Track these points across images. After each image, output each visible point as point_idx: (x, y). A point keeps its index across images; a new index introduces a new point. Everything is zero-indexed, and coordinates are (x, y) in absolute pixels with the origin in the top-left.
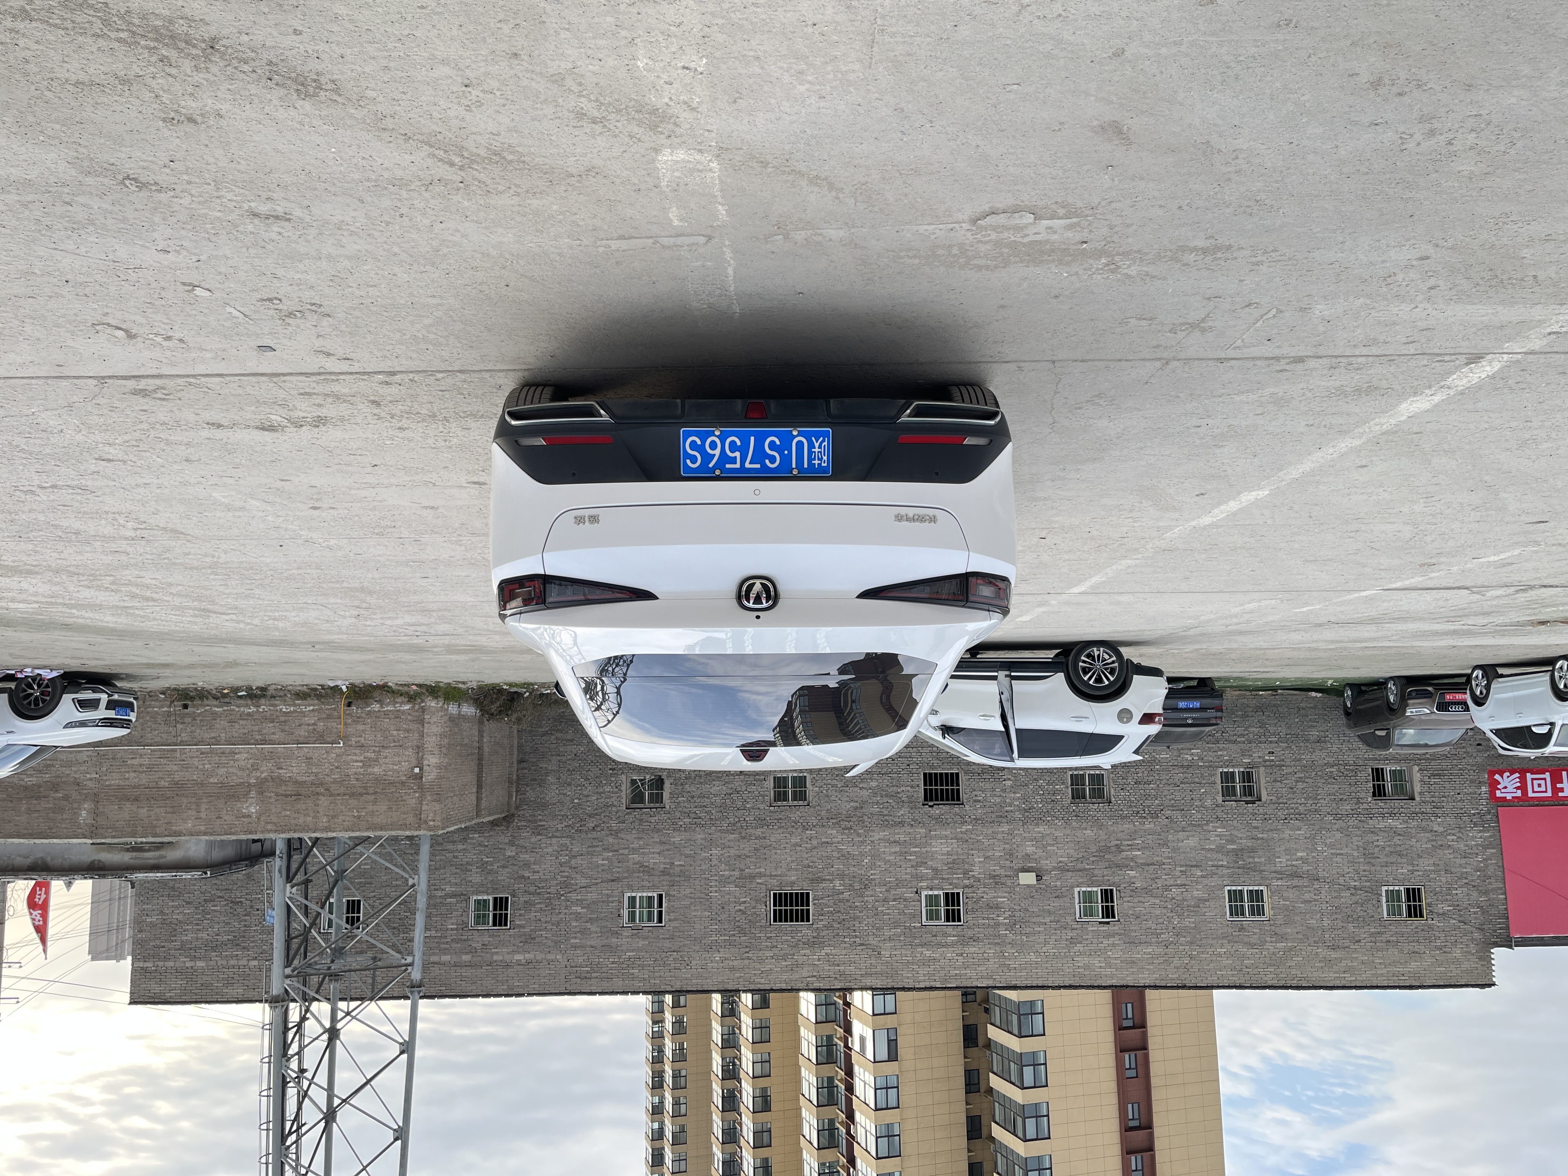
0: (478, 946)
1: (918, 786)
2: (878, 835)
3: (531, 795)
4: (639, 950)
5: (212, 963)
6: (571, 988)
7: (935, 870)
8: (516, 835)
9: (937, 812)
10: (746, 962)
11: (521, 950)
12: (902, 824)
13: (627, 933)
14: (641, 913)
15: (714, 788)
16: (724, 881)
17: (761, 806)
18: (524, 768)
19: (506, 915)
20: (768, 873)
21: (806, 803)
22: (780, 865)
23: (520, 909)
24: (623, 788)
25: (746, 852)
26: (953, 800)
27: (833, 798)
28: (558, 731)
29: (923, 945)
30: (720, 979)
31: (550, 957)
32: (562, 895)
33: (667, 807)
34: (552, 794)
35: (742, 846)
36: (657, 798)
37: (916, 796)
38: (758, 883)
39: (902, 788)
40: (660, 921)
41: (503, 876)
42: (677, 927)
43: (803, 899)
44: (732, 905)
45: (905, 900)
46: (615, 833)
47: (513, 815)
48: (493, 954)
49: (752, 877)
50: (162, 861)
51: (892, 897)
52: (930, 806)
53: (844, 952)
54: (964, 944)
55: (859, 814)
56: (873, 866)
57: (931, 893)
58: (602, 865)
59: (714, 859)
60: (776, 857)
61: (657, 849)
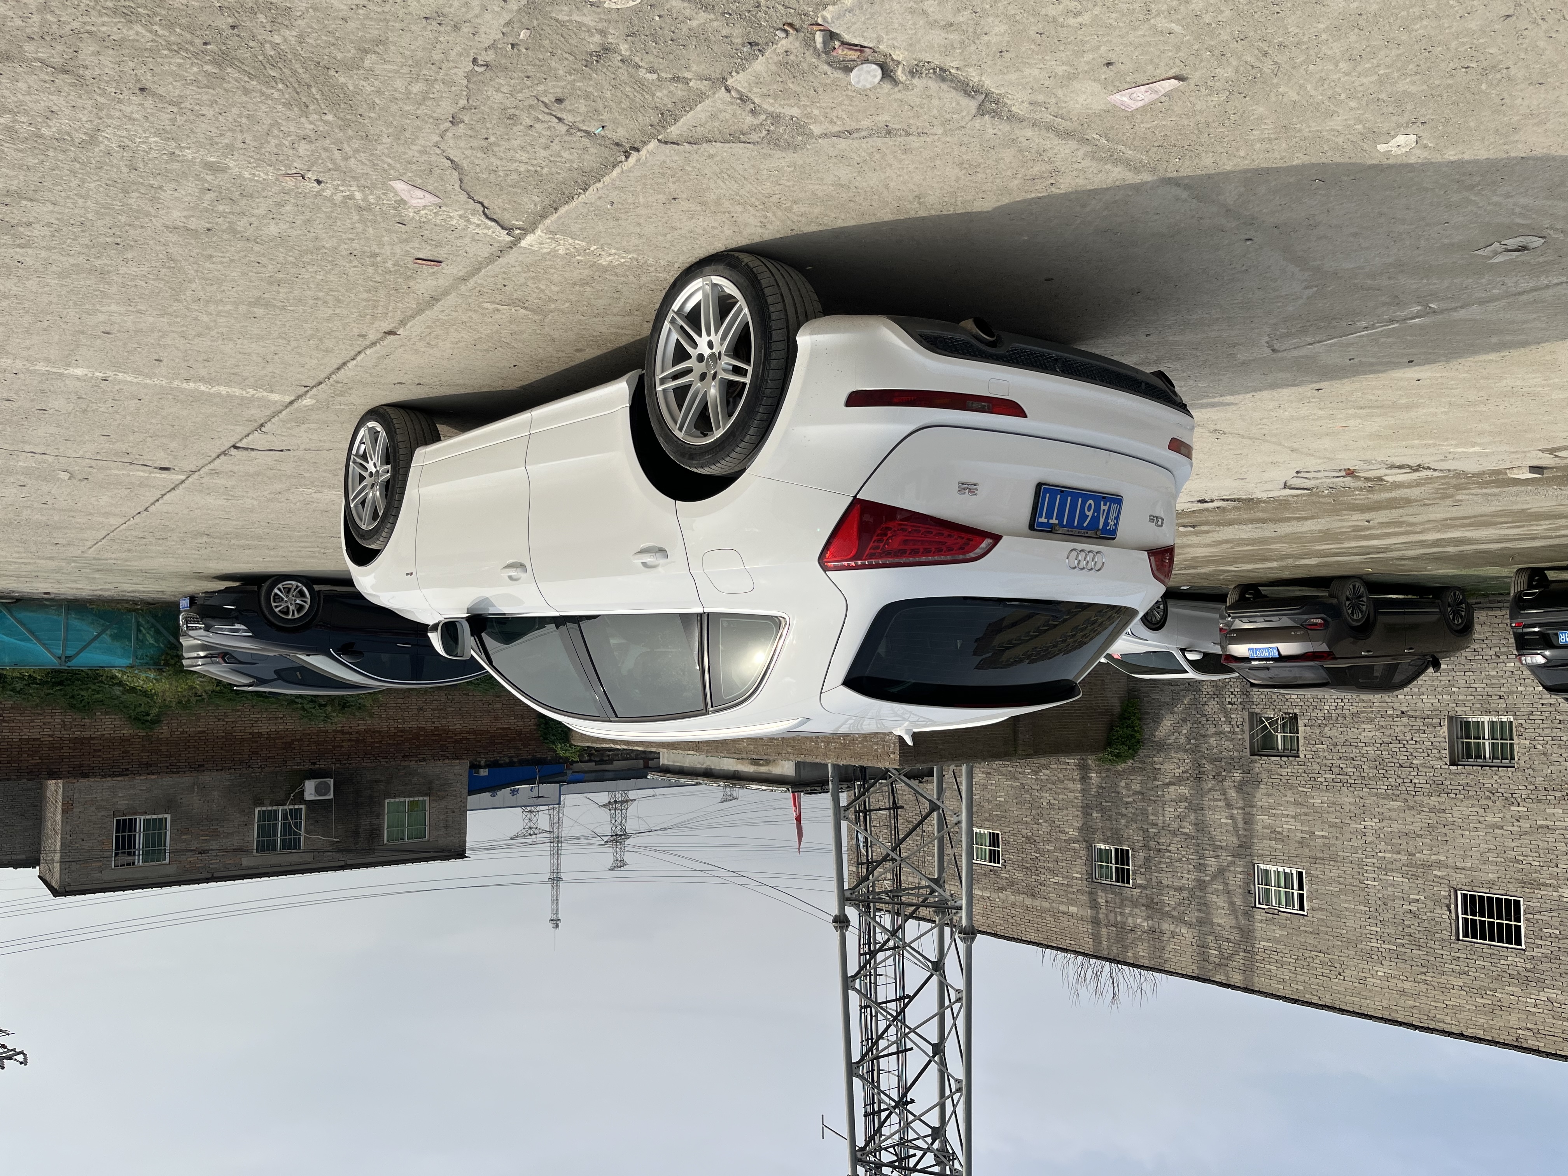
0: (1103, 901)
4: (1275, 940)
10: (1423, 987)
11: (1143, 914)
13: (1259, 915)
14: (1278, 894)
15: (1363, 734)
16: (1385, 866)
17: (1434, 764)
19: (1128, 870)
20: (1451, 862)
21: (1511, 763)
22: (1469, 853)
23: (1140, 866)
24: (1245, 728)
25: (1416, 828)
30: (1385, 1003)
31: (1174, 929)
32: (1184, 856)
33: (1302, 756)
34: (1166, 731)
35: (1409, 820)
36: (1292, 744)
38: (1436, 876)
40: (1302, 908)
41: (1120, 825)
42: (1323, 920)
43: (1511, 909)
44: (1399, 902)
46: (1239, 786)
48: (1117, 914)
49: (1427, 866)
59: (1369, 832)
60: (1462, 840)
61: (1292, 810)
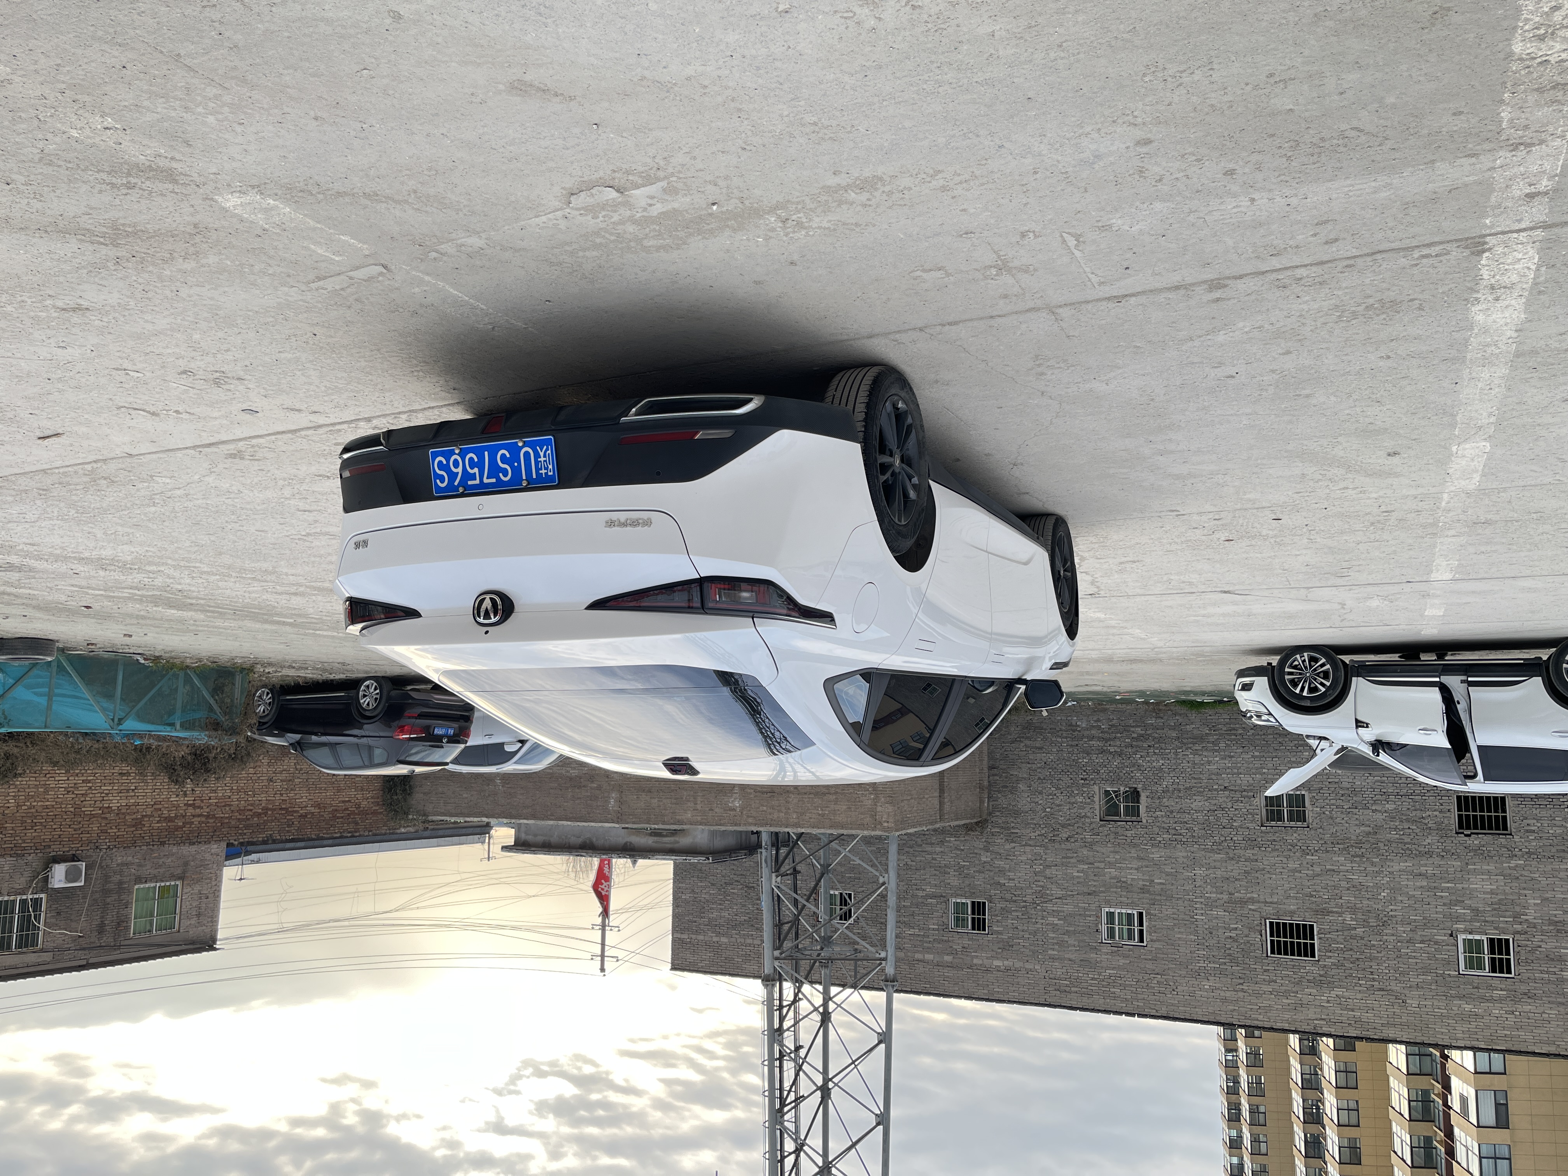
0: (959, 948)
1: (1449, 811)
2: (1397, 866)
3: (1003, 802)
4: (1119, 968)
5: (733, 940)
6: (1049, 1000)
7: (1476, 911)
8: (990, 841)
9: (1475, 842)
10: (1241, 994)
11: (999, 956)
12: (1429, 854)
13: (1105, 949)
14: (1121, 931)
15: (1195, 804)
16: (1211, 905)
17: (1251, 826)
18: (996, 775)
19: (984, 920)
20: (1262, 898)
21: (1305, 824)
22: (1275, 891)
23: (997, 915)
24: (1096, 799)
25: (1235, 874)
26: (1498, 828)
27: (1338, 820)
28: (1027, 738)
29: (1462, 997)
30: (1211, 1009)
31: (1029, 966)
32: (1038, 905)
33: (1144, 821)
34: (1024, 802)
35: (1230, 868)
36: (1134, 811)
37: (1446, 822)
38: (1250, 909)
39: (1428, 813)
40: (1141, 940)
41: (979, 881)
42: (1160, 949)
43: (1307, 931)
44: (1221, 931)
45: (1436, 943)
46: (1090, 846)
47: (986, 821)
48: (973, 957)
49: (1243, 902)
50: (676, 846)
51: (1418, 938)
52: (1466, 835)
53: (1359, 996)
54: (1515, 1000)
55: (1372, 840)
56: (1392, 900)
57: (1470, 937)
58: (1078, 877)
59: (1198, 878)
60: (1270, 882)
61: (1135, 864)
